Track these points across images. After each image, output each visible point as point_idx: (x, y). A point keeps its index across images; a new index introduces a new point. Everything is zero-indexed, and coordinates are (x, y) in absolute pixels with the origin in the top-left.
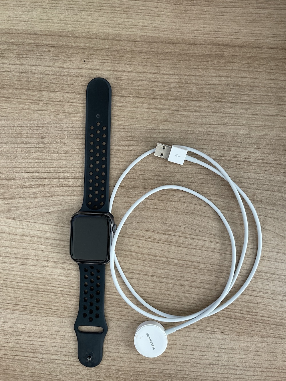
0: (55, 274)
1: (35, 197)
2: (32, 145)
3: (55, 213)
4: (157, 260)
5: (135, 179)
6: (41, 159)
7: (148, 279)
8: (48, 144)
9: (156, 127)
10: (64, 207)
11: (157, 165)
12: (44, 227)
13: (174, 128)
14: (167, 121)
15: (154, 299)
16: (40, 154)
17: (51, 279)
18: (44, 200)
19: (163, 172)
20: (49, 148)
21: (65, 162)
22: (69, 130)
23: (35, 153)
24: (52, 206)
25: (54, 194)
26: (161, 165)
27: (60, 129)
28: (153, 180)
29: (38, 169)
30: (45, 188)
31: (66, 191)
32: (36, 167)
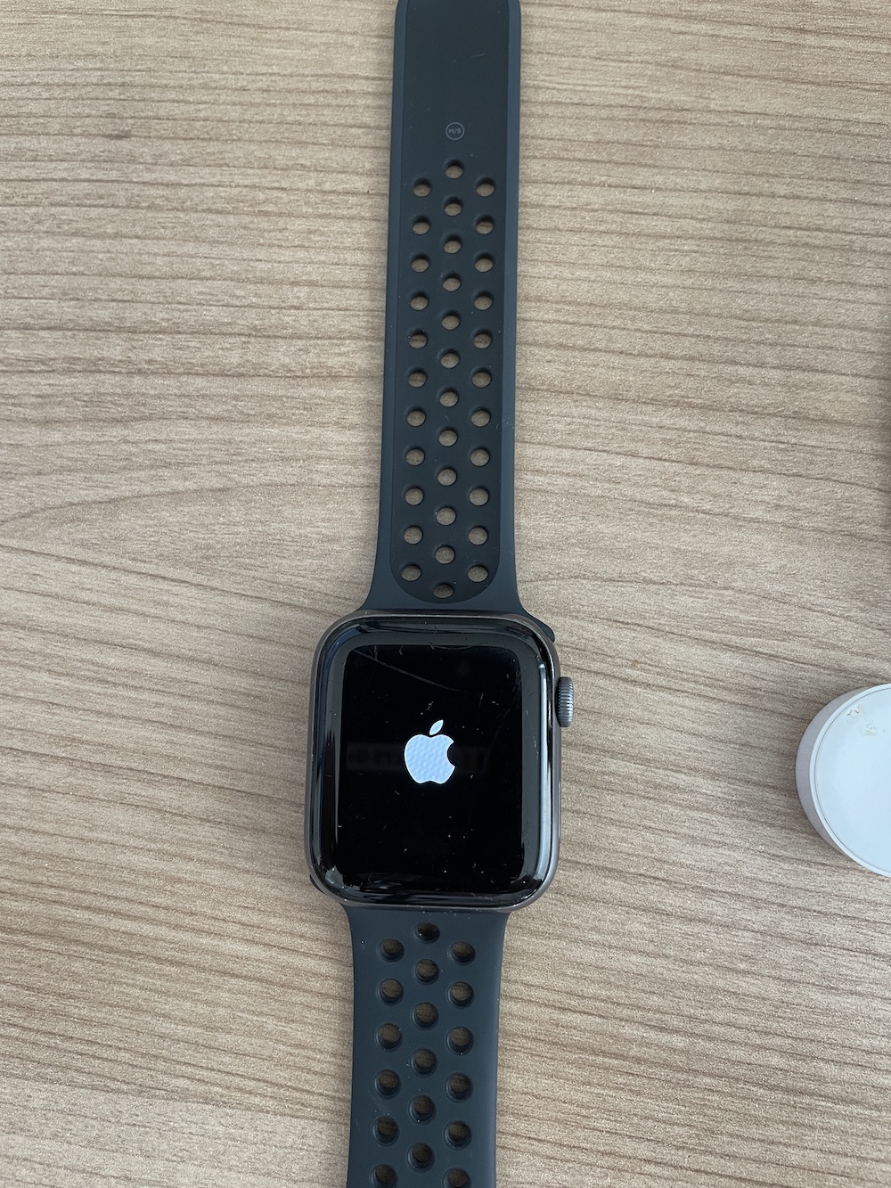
0: (104, 836)
1: (46, 423)
2: (61, 170)
3: (136, 505)
4: (675, 788)
5: (573, 348)
6: (97, 236)
7: (619, 893)
8: (141, 167)
9: (689, 99)
10: (186, 479)
11: (688, 283)
12: (70, 577)
13: (778, 105)
14: (748, 73)
15: (650, 1015)
16: (94, 212)
17: (77, 867)
18: (91, 436)
19: (719, 316)
20: (144, 183)
21: (215, 251)
22: (253, 105)
23: (72, 206)
24: (125, 468)
25: (142, 409)
26: (709, 283)
27: (204, 98)
28: (667, 357)
29: (76, 281)
30: (102, 377)
31: (204, 396)
32: (68, 274)
